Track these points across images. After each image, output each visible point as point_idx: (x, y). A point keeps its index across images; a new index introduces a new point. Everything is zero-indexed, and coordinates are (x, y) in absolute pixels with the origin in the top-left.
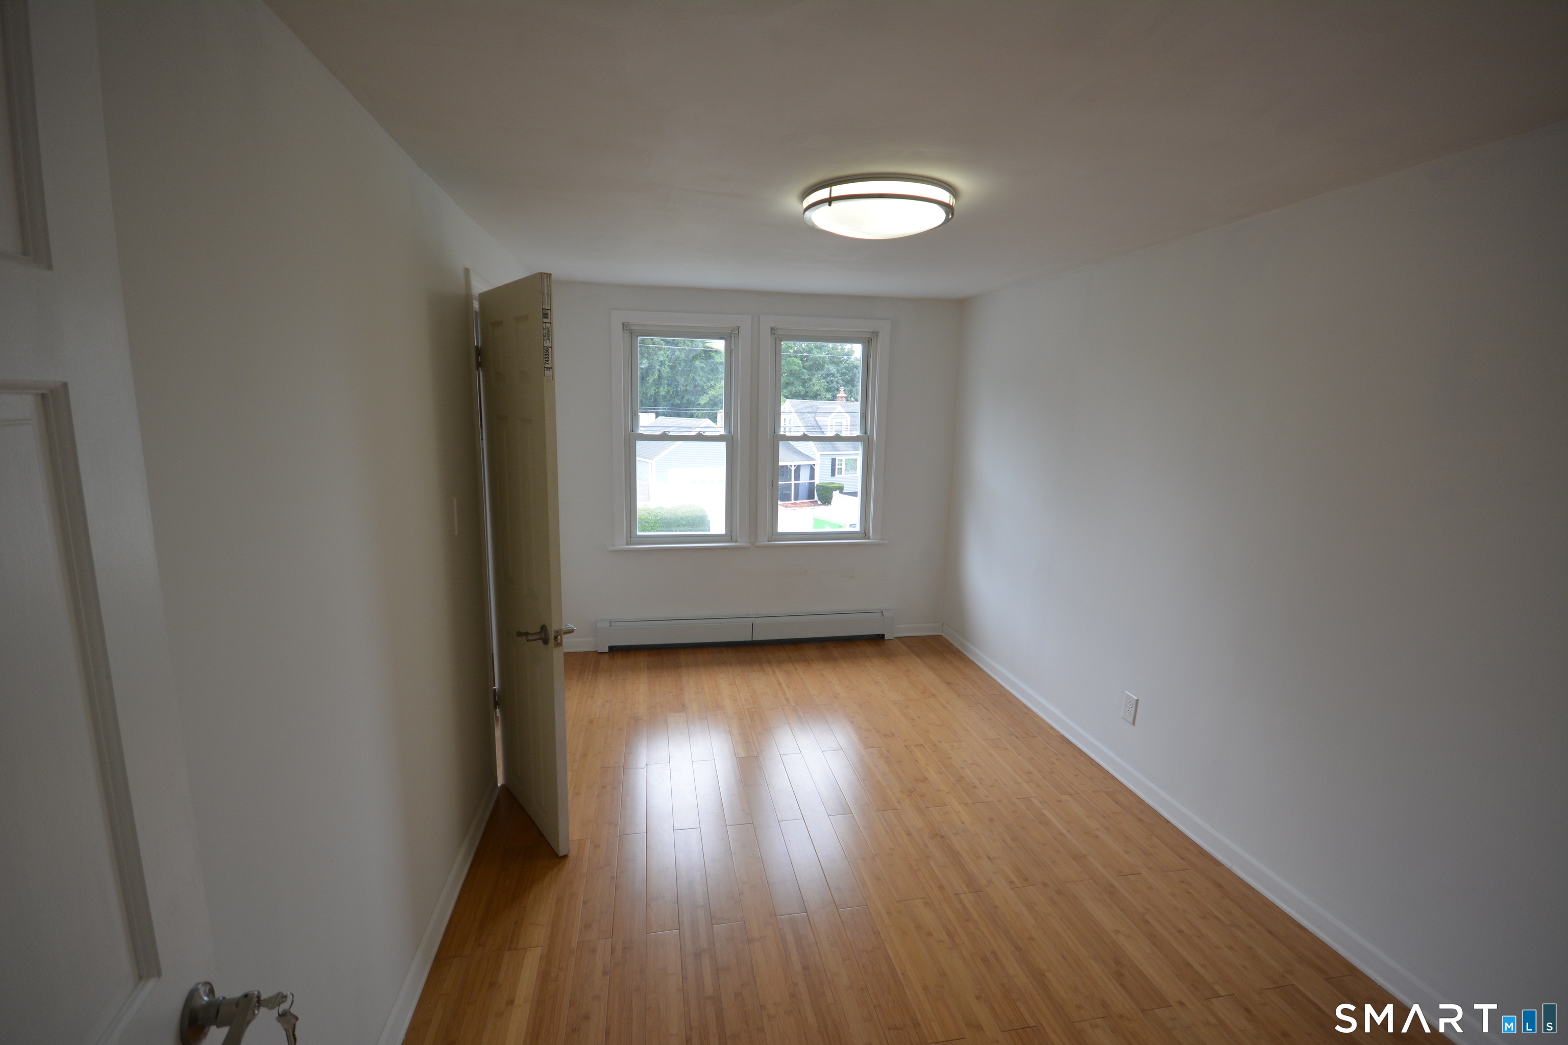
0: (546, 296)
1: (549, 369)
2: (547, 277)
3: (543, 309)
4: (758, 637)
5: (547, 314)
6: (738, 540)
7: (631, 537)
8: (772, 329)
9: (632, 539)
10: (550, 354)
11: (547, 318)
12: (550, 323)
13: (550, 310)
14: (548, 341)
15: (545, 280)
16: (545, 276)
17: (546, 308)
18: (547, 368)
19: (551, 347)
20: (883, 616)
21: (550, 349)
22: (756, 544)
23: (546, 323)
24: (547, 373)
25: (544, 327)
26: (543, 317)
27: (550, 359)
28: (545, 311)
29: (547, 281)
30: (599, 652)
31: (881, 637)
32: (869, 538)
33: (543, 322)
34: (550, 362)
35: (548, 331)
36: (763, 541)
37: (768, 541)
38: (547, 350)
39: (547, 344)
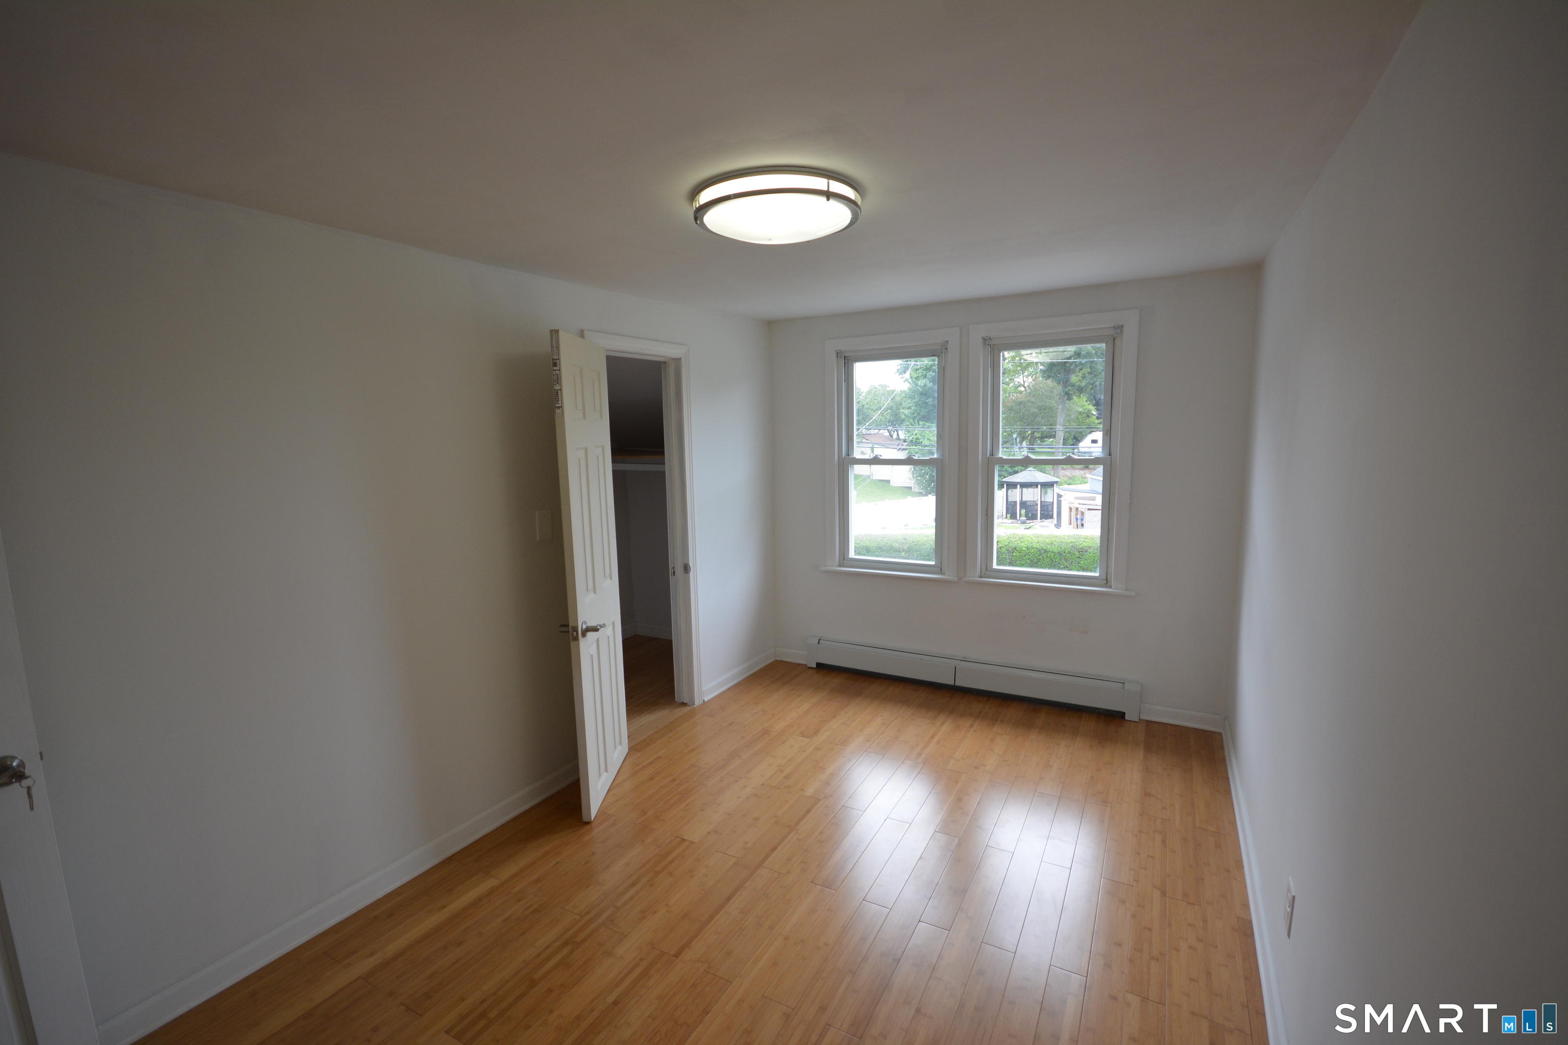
0: (555, 348)
1: (559, 408)
2: (555, 332)
3: (553, 359)
4: (959, 683)
5: (556, 363)
6: (946, 573)
7: (844, 559)
8: (984, 340)
9: (844, 561)
10: (560, 396)
11: (556, 366)
12: (559, 370)
13: (558, 359)
14: (557, 385)
15: (554, 336)
16: (554, 332)
17: (556, 358)
18: (558, 407)
19: (560, 390)
20: (1123, 688)
21: (559, 391)
22: (965, 579)
23: (555, 370)
24: (558, 411)
25: (554, 374)
26: (553, 366)
27: (560, 400)
28: (554, 361)
29: (555, 337)
30: (808, 666)
31: (1121, 716)
32: (1110, 587)
33: (553, 370)
34: (560, 402)
35: (558, 377)
36: (974, 576)
37: (981, 577)
38: (557, 393)
39: (557, 387)
